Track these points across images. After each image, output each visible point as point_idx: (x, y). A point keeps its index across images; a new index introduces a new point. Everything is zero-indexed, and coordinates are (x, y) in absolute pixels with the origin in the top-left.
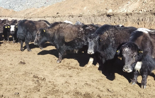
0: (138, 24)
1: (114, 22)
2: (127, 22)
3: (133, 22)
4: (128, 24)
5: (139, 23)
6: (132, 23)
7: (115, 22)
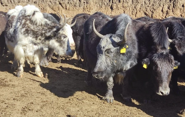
0: (112, 8)
1: (60, 4)
2: (88, 5)
3: (101, 4)
4: (90, 9)
5: (114, 7)
6: (98, 6)
7: (61, 2)
